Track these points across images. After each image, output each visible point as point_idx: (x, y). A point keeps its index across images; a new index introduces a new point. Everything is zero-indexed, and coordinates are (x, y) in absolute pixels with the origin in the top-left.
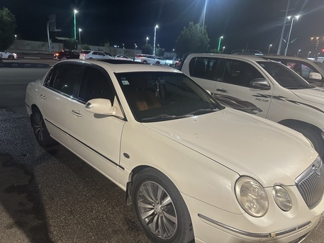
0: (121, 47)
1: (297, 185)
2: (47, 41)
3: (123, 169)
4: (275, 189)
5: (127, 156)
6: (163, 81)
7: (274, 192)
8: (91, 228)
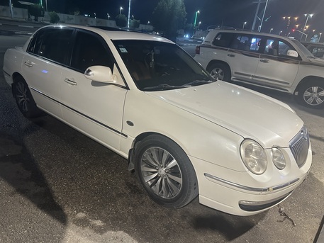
0: (93, 16)
1: (290, 147)
2: (9, 5)
3: (126, 136)
4: (272, 151)
5: (130, 124)
6: (157, 51)
7: (271, 154)
8: (95, 193)
